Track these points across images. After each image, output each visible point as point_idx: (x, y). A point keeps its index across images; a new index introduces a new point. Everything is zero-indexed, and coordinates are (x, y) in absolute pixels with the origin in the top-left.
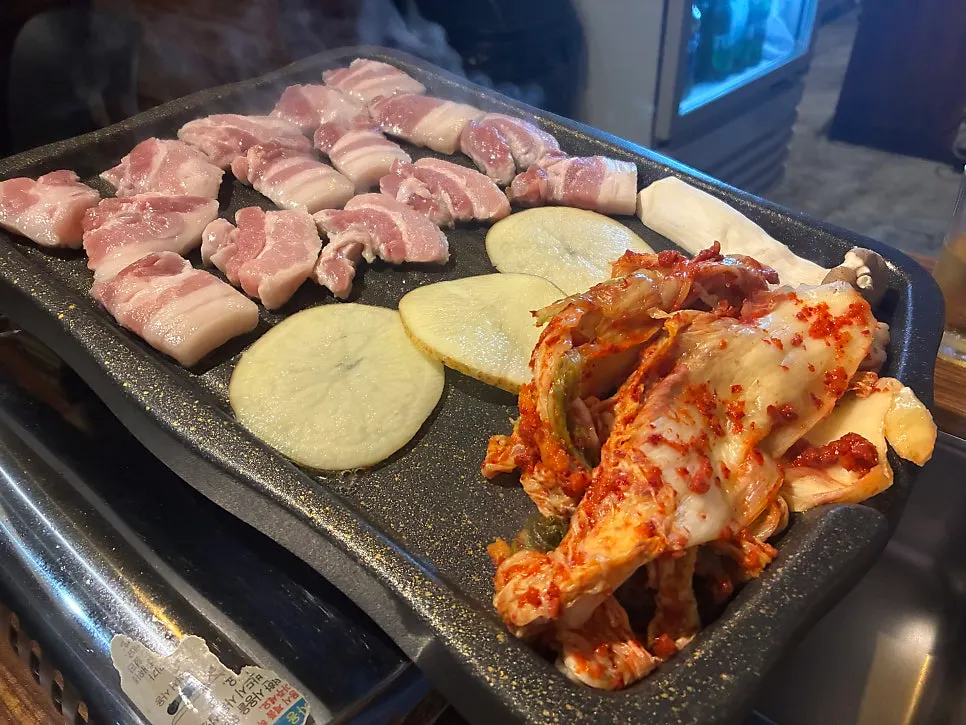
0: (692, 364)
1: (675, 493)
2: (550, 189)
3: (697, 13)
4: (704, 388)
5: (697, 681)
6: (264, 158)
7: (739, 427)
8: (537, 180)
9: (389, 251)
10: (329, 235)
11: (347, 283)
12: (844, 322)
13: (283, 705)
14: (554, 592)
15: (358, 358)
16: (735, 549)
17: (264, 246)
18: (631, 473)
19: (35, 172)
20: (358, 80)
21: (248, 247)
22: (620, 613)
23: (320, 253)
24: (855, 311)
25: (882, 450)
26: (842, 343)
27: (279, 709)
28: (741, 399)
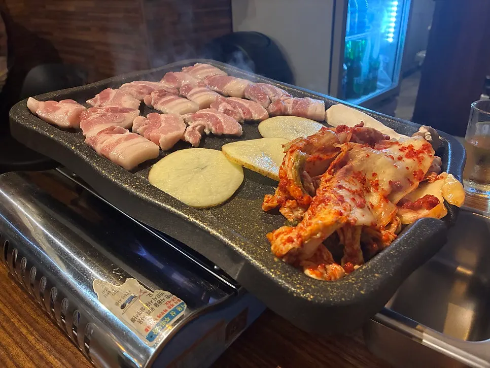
0: (355, 163)
1: (350, 205)
2: (286, 109)
3: (345, 67)
4: (360, 172)
5: (364, 276)
6: (159, 96)
7: (377, 190)
8: (281, 105)
9: (216, 129)
10: (189, 123)
11: (198, 141)
12: (420, 152)
13: (174, 304)
14: (299, 236)
15: (205, 165)
16: (378, 233)
17: (161, 125)
18: (330, 197)
19: (58, 99)
20: (198, 70)
21: (154, 125)
22: (328, 254)
23: (186, 129)
24: (425, 148)
25: (441, 200)
26: (420, 161)
27: (173, 305)
28: (377, 179)
